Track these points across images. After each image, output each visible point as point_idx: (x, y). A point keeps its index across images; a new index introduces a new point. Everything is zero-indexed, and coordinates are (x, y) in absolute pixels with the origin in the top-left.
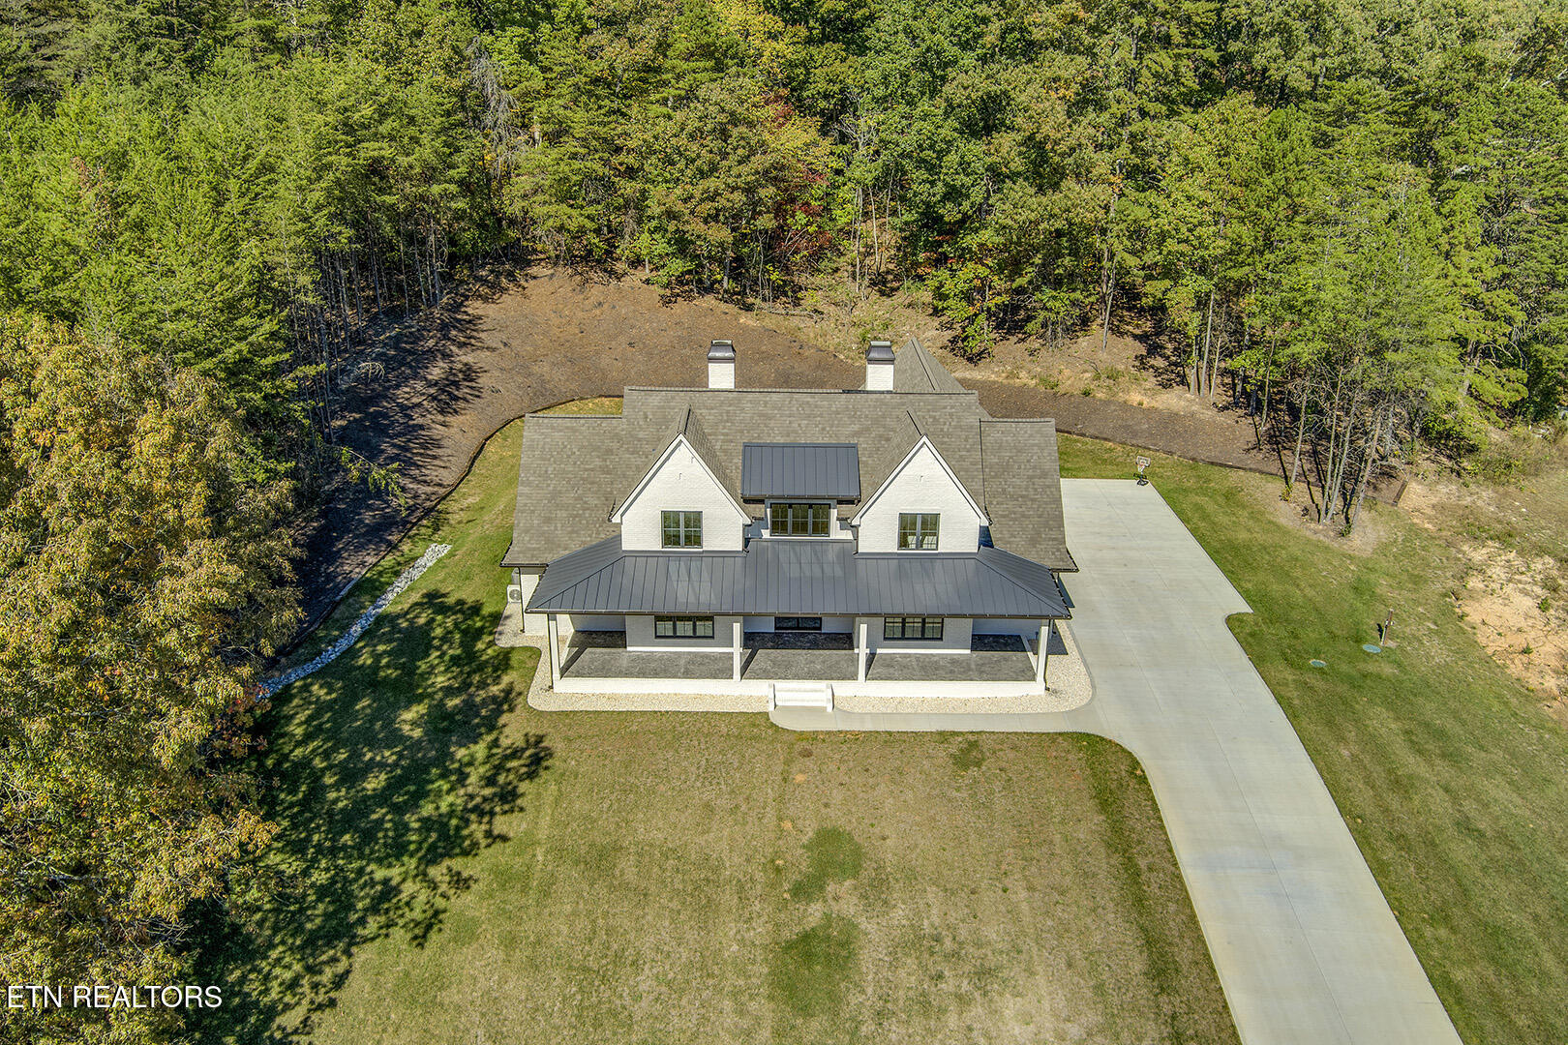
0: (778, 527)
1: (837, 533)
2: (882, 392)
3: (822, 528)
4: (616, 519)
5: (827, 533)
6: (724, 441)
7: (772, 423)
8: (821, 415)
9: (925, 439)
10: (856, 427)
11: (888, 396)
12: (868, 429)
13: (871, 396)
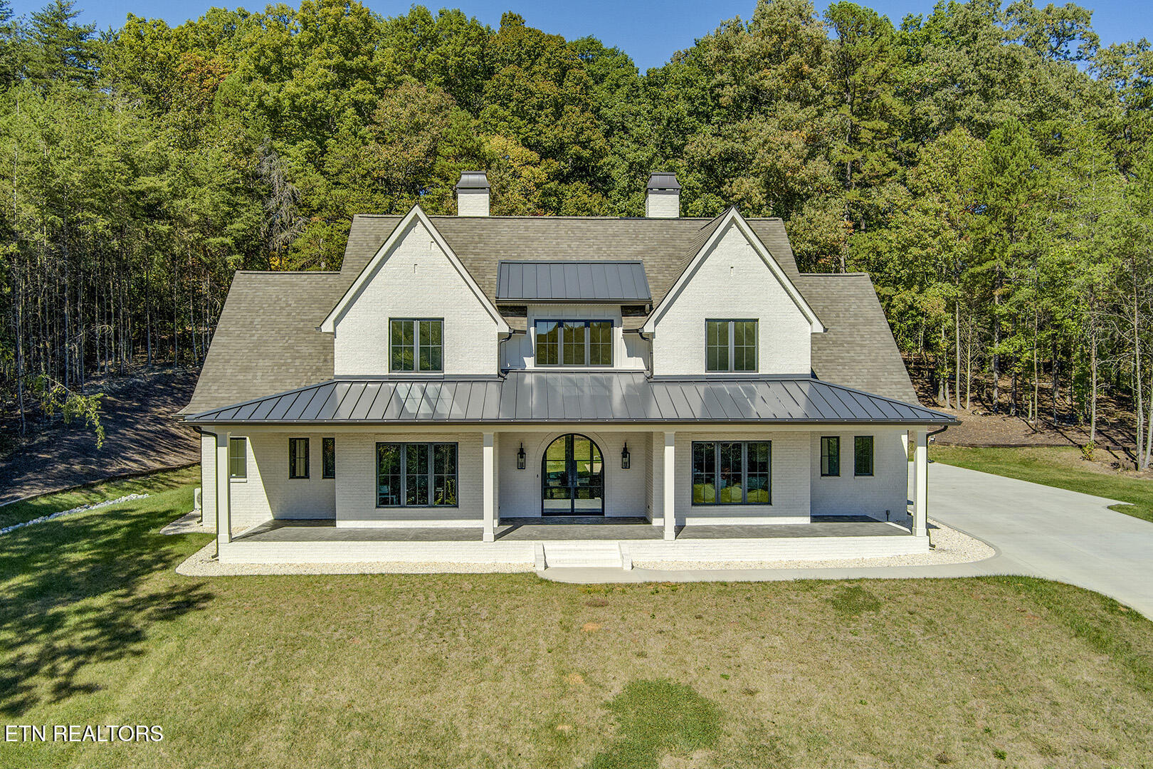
0: (546, 355)
1: (623, 360)
2: (669, 219)
3: (603, 355)
4: (327, 327)
5: (609, 362)
6: (474, 260)
7: (535, 244)
8: (596, 238)
9: (733, 213)
10: (640, 248)
11: (675, 222)
12: (653, 249)
13: (654, 222)
